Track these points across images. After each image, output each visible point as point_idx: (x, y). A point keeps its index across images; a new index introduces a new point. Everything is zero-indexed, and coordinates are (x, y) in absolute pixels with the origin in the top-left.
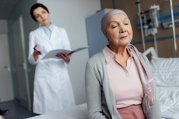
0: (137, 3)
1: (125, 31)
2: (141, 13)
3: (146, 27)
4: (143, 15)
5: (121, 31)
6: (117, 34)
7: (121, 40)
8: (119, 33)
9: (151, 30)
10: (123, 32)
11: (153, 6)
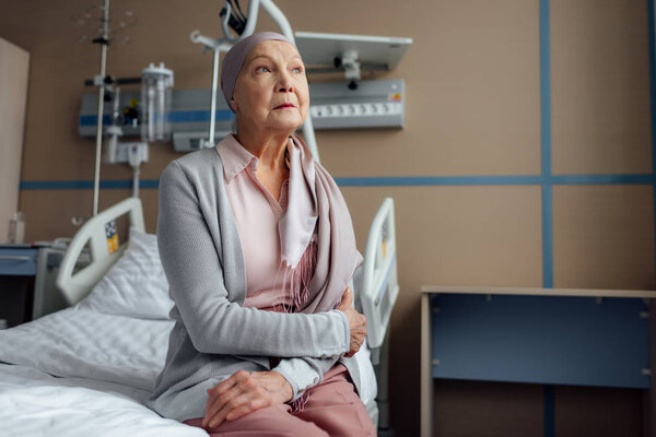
0: (101, 41)
1: (290, 90)
2: (108, 80)
3: (116, 130)
4: (110, 88)
5: (280, 87)
6: (269, 95)
7: (275, 113)
8: (275, 90)
9: (130, 146)
10: (283, 90)
11: (157, 65)
